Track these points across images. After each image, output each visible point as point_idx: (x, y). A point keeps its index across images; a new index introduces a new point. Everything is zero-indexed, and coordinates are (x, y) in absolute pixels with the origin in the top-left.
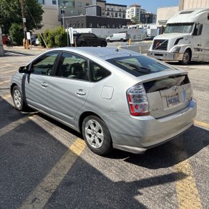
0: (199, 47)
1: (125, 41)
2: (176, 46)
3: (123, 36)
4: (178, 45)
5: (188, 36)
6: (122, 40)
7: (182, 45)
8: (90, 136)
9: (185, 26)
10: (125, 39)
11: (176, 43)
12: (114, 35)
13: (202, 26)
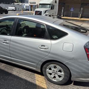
0: (53, 15)
1: (15, 11)
2: (45, 14)
3: (13, 8)
4: (46, 14)
5: (49, 10)
6: (13, 10)
7: (47, 14)
8: (51, 74)
9: (46, 5)
10: (14, 10)
11: (45, 13)
12: (9, 7)
13: (54, 5)
